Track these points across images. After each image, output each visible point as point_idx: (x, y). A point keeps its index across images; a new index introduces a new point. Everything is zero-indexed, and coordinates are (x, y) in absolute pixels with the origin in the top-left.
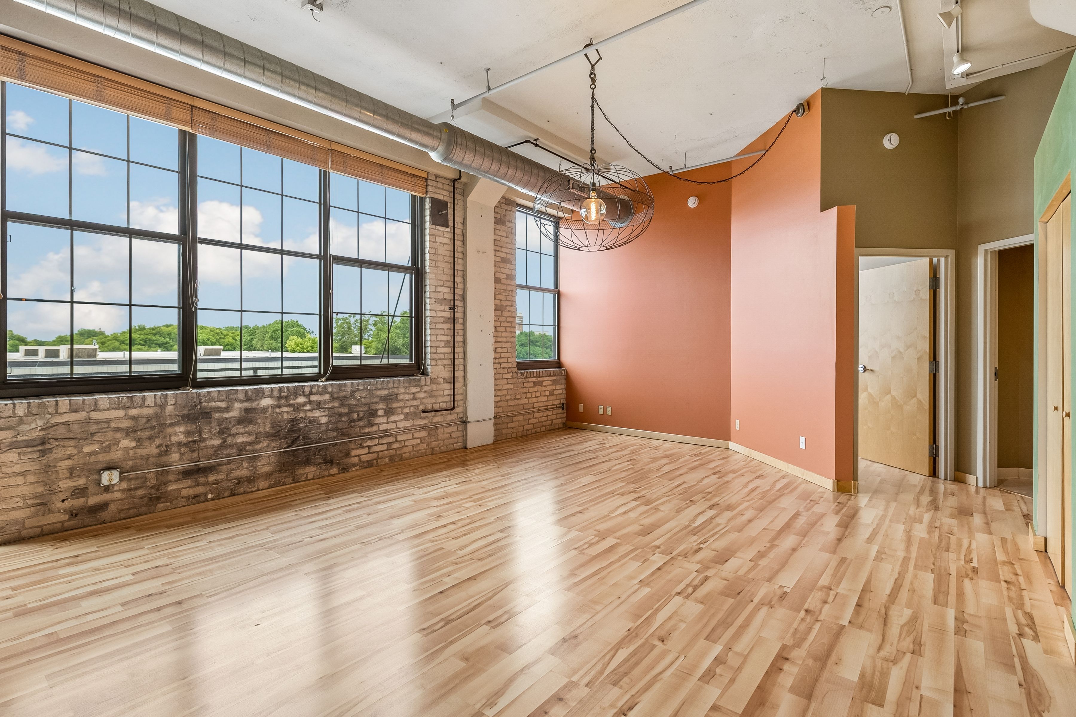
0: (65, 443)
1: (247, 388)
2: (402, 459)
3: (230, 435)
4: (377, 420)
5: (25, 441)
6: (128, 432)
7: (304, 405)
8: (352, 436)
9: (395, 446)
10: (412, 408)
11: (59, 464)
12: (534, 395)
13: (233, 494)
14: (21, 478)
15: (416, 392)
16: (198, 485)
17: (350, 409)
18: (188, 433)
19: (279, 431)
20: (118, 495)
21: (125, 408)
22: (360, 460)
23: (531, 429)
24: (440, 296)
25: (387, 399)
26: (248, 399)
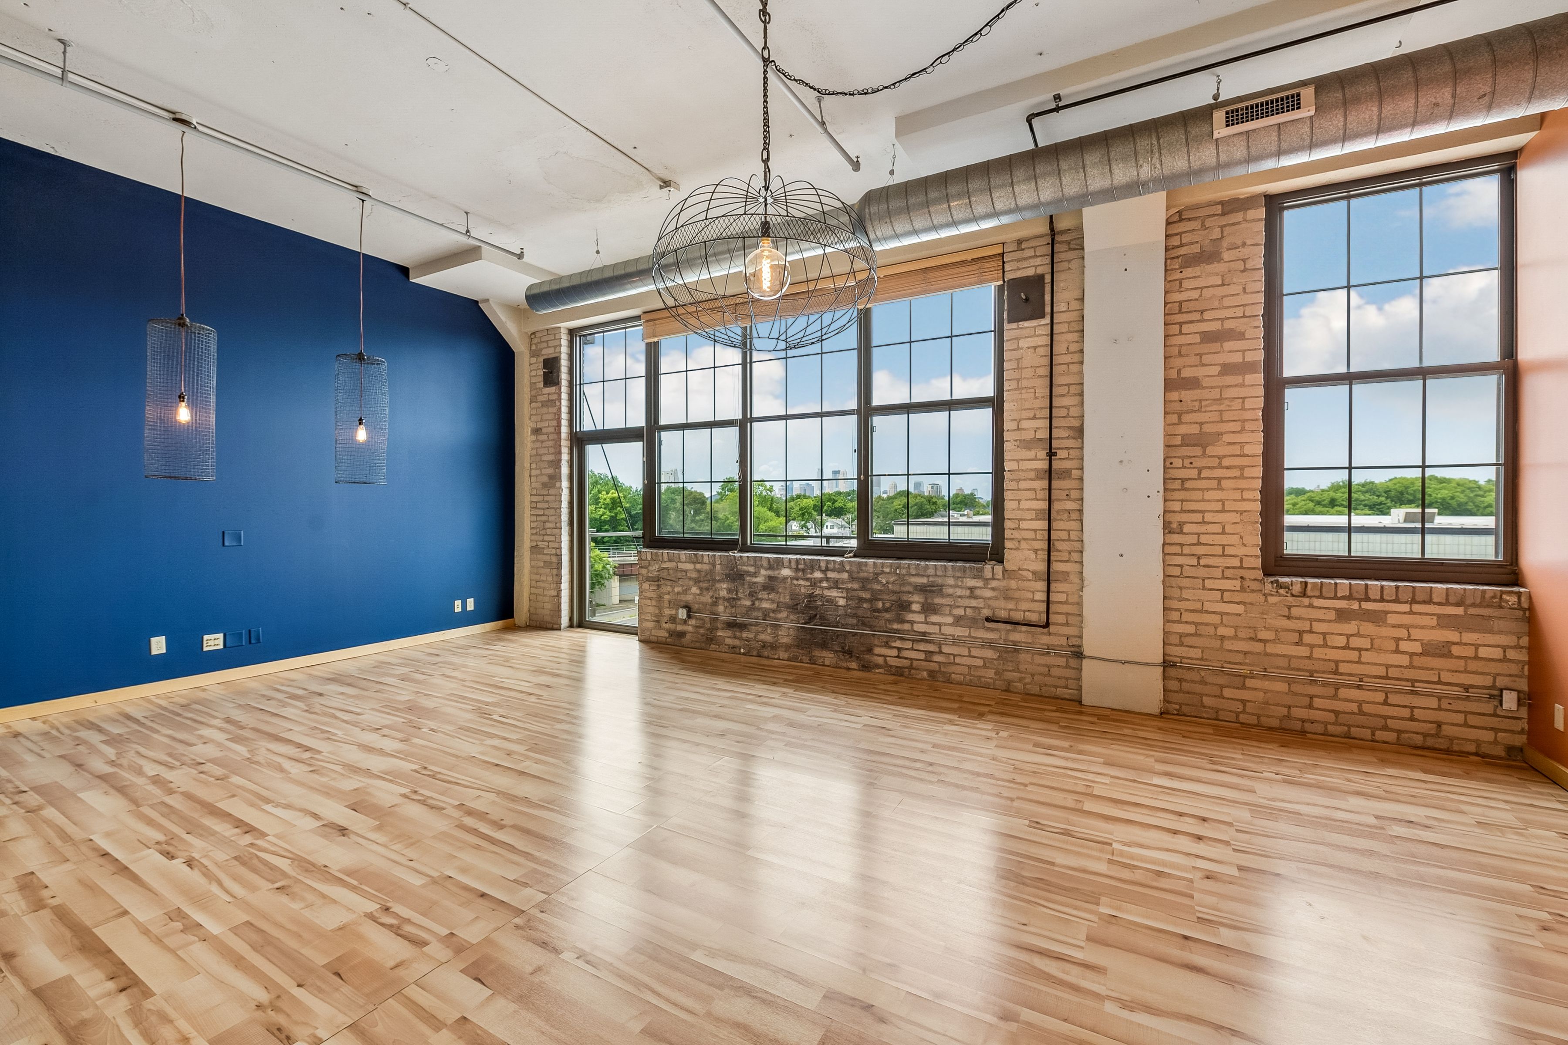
0: (667, 582)
2: (949, 681)
3: (757, 599)
4: (910, 617)
5: (651, 577)
6: (697, 581)
7: (821, 581)
8: (877, 629)
9: (937, 658)
10: (968, 610)
11: (664, 597)
13: (759, 656)
15: (976, 588)
16: (735, 637)
17: (872, 595)
18: (729, 591)
19: (797, 604)
20: (690, 629)
21: (693, 563)
22: (886, 661)
24: (1030, 435)
25: (926, 591)
26: (771, 567)
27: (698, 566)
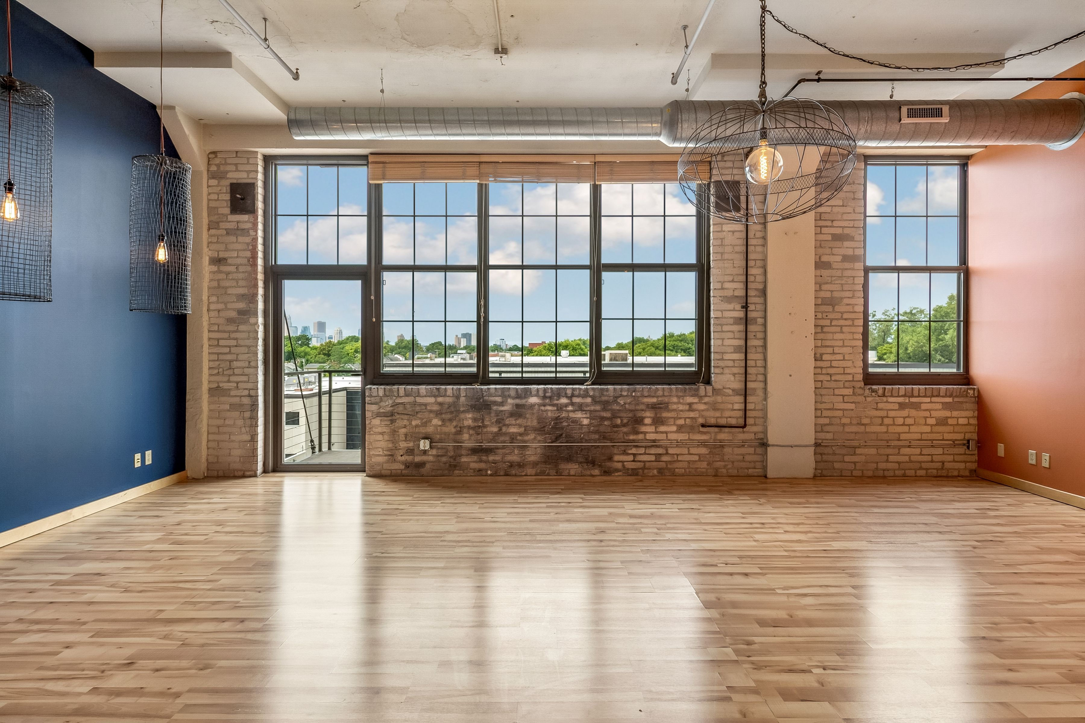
0: (403, 416)
1: (518, 387)
2: (674, 474)
3: (505, 425)
4: (644, 429)
5: (384, 412)
6: (438, 414)
7: (566, 405)
8: (616, 441)
9: (665, 458)
10: (687, 420)
11: (400, 431)
12: (900, 421)
13: (506, 475)
14: (381, 436)
15: (693, 403)
16: (481, 461)
17: (613, 414)
18: (475, 420)
19: (544, 427)
20: (431, 458)
21: (435, 396)
22: (623, 466)
23: (894, 470)
24: (730, 293)
25: (656, 408)
26: (518, 396)
27: (440, 399)
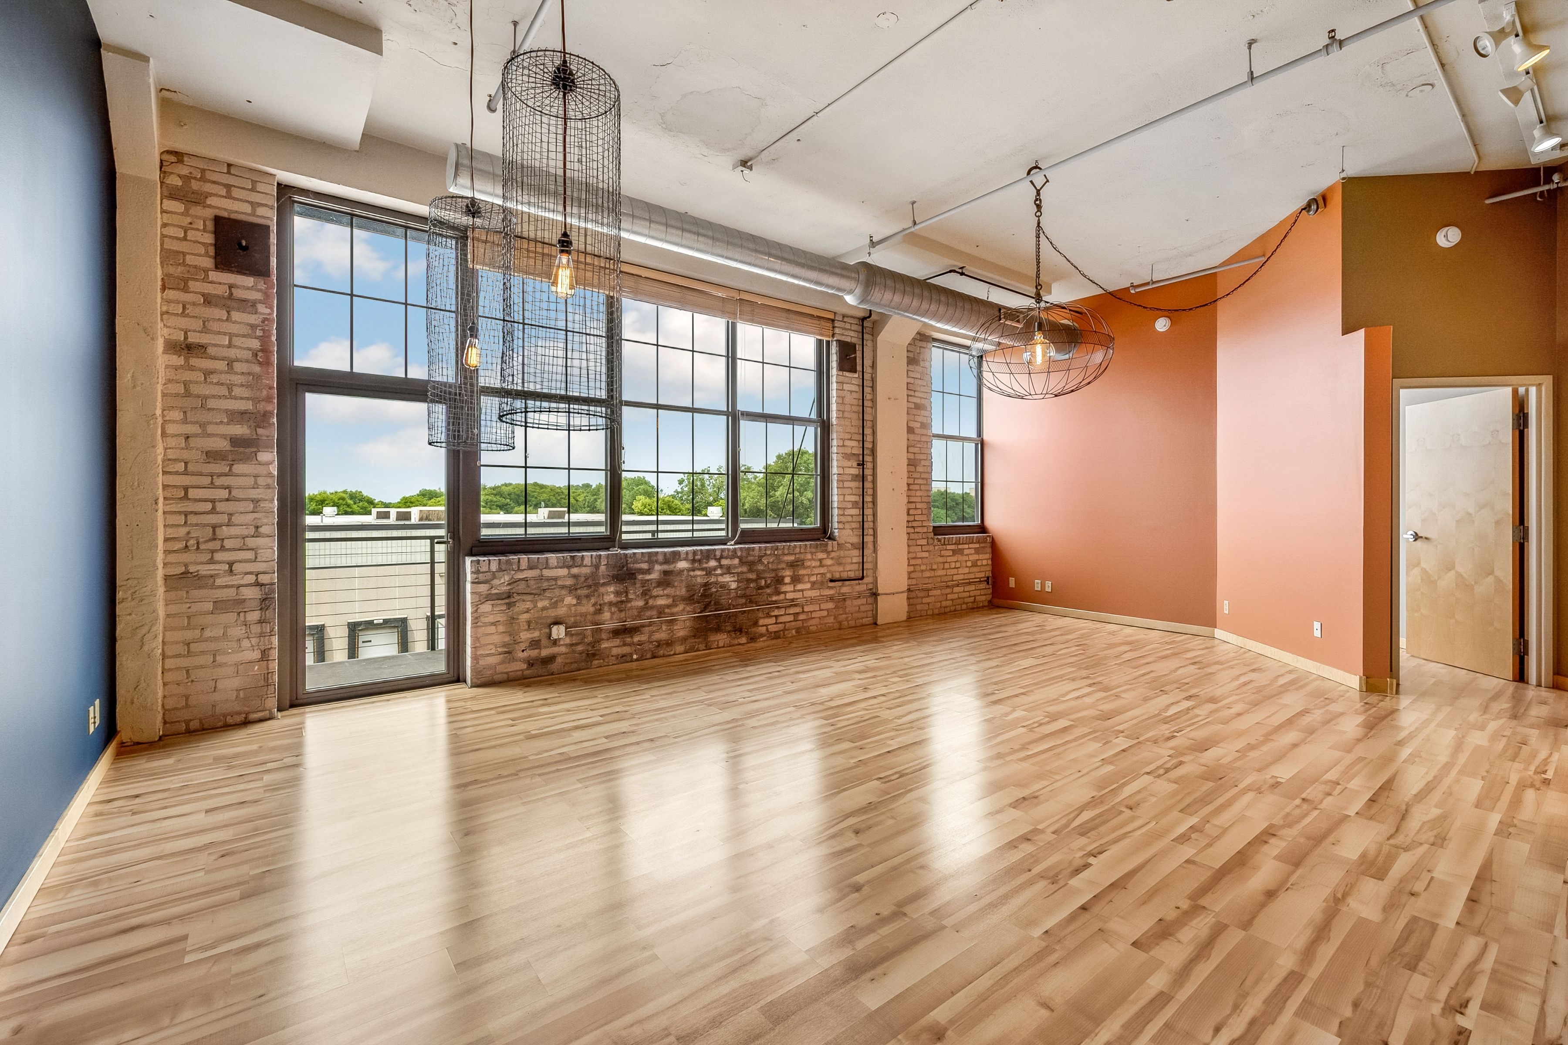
0: (524, 597)
1: (666, 550)
2: (808, 632)
3: (651, 597)
4: (784, 588)
5: (496, 594)
6: (572, 590)
7: (715, 569)
8: (760, 604)
9: (802, 617)
10: (819, 576)
11: (520, 617)
12: (953, 565)
13: (654, 657)
14: (494, 627)
15: (823, 559)
16: (625, 645)
17: (757, 575)
18: (617, 593)
19: (693, 595)
20: (563, 649)
21: (569, 567)
22: (767, 629)
23: (950, 606)
24: (848, 451)
25: (794, 566)
26: (666, 561)
27: (575, 571)
